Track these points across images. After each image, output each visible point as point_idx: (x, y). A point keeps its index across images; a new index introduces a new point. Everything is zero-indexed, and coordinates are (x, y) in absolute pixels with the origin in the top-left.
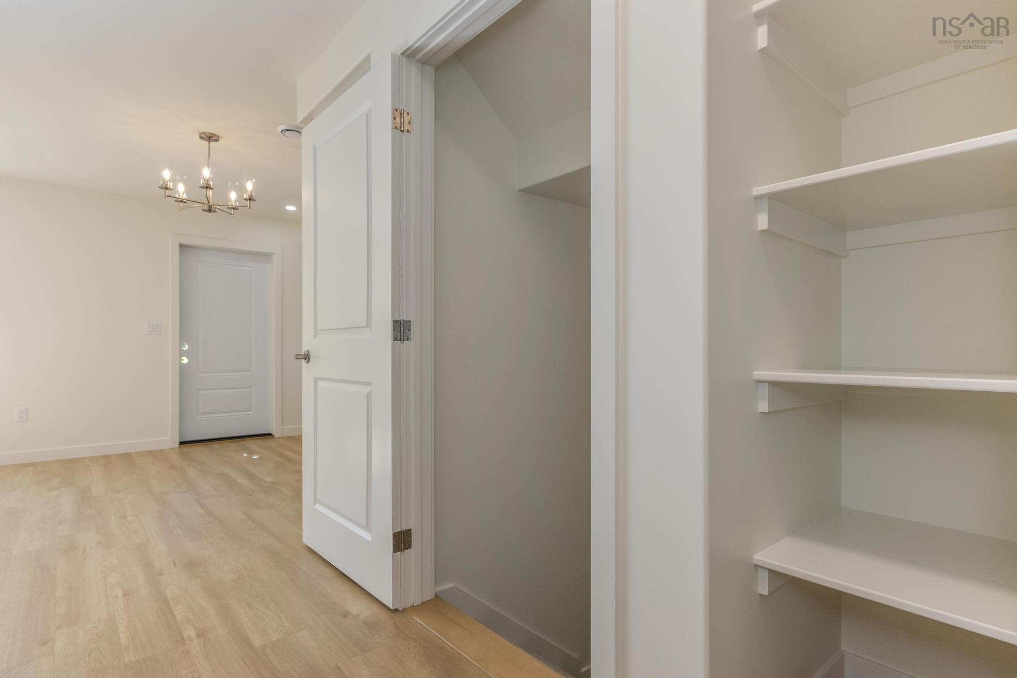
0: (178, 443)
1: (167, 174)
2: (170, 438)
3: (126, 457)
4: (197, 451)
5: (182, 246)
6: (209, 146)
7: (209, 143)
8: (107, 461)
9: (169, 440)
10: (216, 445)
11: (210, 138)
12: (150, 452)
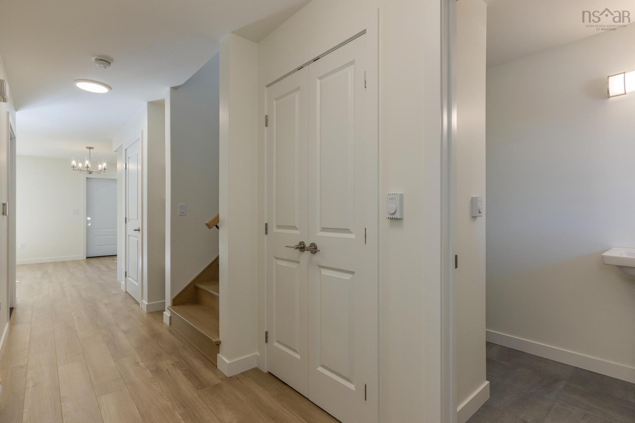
0: (86, 258)
1: (74, 163)
2: (82, 255)
3: (64, 263)
4: (93, 261)
5: (87, 178)
6: (90, 151)
7: (90, 150)
8: (55, 264)
9: (82, 256)
10: (101, 259)
11: (90, 148)
12: (74, 261)
